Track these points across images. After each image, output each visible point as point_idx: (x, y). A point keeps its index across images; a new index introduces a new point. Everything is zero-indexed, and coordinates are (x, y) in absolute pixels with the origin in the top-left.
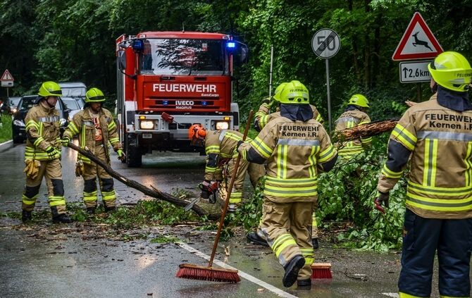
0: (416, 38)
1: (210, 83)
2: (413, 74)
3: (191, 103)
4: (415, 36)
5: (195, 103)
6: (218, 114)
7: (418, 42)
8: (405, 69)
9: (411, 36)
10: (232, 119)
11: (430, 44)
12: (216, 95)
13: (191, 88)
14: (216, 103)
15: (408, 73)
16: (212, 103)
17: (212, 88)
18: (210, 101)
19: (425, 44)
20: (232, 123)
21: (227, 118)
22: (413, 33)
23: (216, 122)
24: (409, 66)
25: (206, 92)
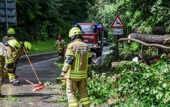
0: (117, 22)
1: (92, 36)
2: (116, 32)
3: (88, 40)
4: (117, 21)
5: (89, 40)
6: (94, 43)
7: (118, 23)
8: (114, 31)
9: (116, 21)
10: (97, 45)
11: (121, 24)
12: (94, 39)
13: (88, 37)
14: (94, 41)
15: (115, 32)
16: (93, 41)
17: (93, 37)
18: (92, 40)
19: (120, 24)
20: (97, 46)
21: (96, 44)
22: (116, 20)
23: (93, 45)
24: (115, 30)
25: (91, 38)
